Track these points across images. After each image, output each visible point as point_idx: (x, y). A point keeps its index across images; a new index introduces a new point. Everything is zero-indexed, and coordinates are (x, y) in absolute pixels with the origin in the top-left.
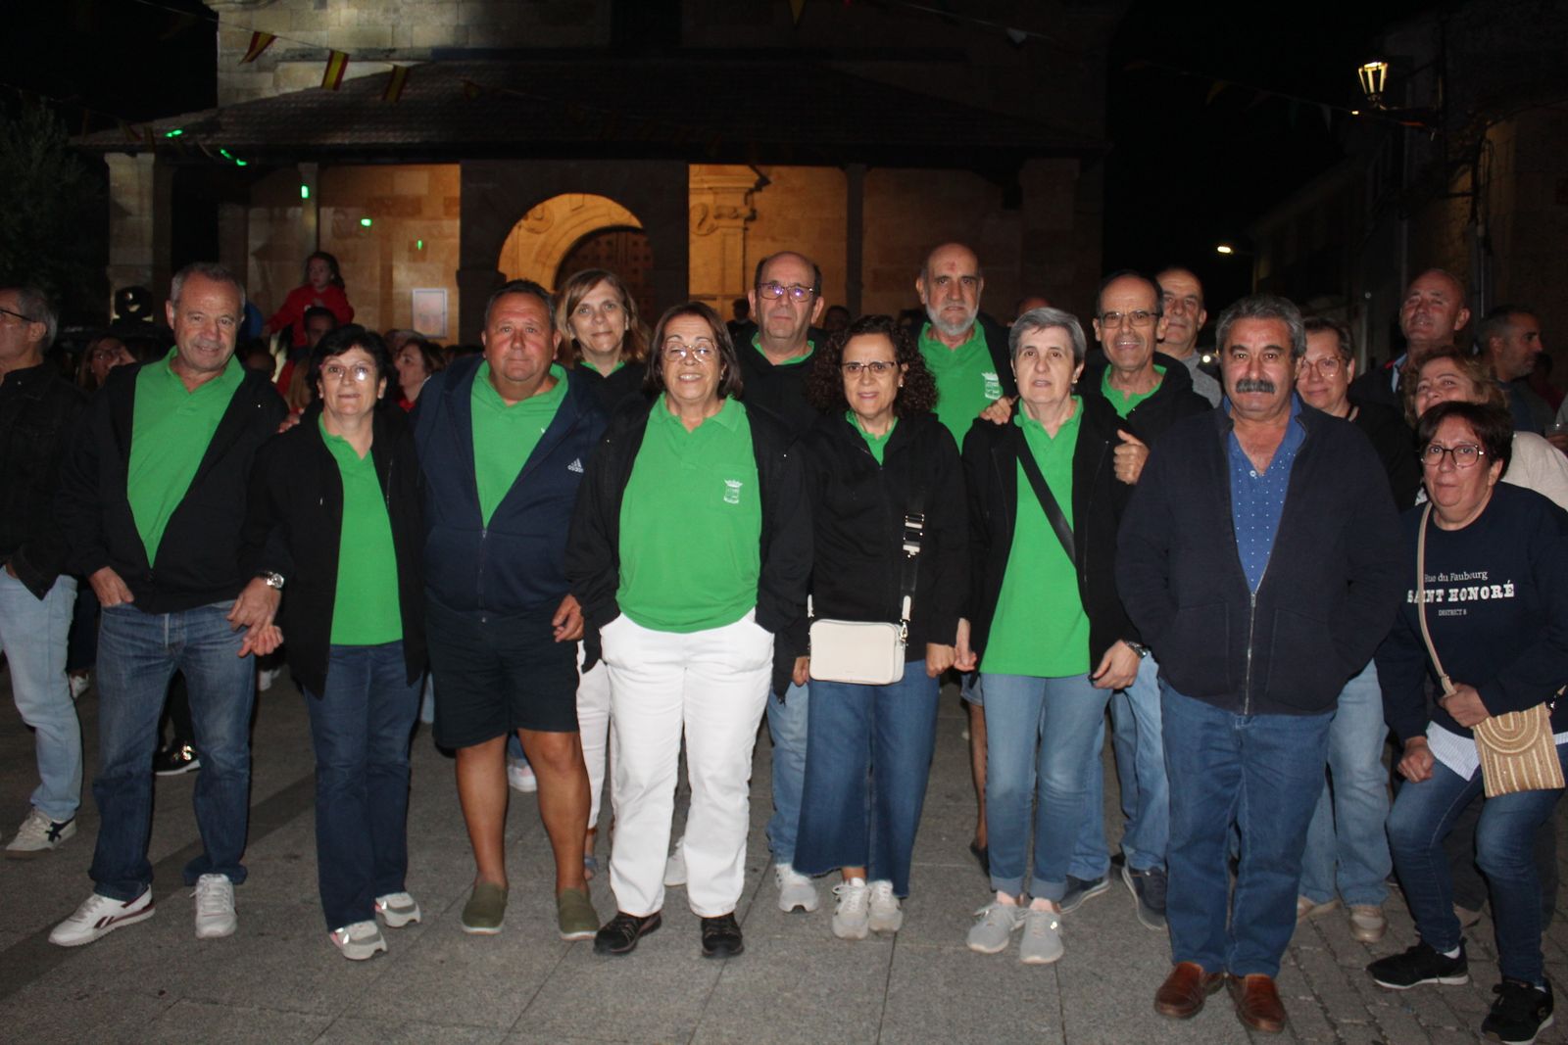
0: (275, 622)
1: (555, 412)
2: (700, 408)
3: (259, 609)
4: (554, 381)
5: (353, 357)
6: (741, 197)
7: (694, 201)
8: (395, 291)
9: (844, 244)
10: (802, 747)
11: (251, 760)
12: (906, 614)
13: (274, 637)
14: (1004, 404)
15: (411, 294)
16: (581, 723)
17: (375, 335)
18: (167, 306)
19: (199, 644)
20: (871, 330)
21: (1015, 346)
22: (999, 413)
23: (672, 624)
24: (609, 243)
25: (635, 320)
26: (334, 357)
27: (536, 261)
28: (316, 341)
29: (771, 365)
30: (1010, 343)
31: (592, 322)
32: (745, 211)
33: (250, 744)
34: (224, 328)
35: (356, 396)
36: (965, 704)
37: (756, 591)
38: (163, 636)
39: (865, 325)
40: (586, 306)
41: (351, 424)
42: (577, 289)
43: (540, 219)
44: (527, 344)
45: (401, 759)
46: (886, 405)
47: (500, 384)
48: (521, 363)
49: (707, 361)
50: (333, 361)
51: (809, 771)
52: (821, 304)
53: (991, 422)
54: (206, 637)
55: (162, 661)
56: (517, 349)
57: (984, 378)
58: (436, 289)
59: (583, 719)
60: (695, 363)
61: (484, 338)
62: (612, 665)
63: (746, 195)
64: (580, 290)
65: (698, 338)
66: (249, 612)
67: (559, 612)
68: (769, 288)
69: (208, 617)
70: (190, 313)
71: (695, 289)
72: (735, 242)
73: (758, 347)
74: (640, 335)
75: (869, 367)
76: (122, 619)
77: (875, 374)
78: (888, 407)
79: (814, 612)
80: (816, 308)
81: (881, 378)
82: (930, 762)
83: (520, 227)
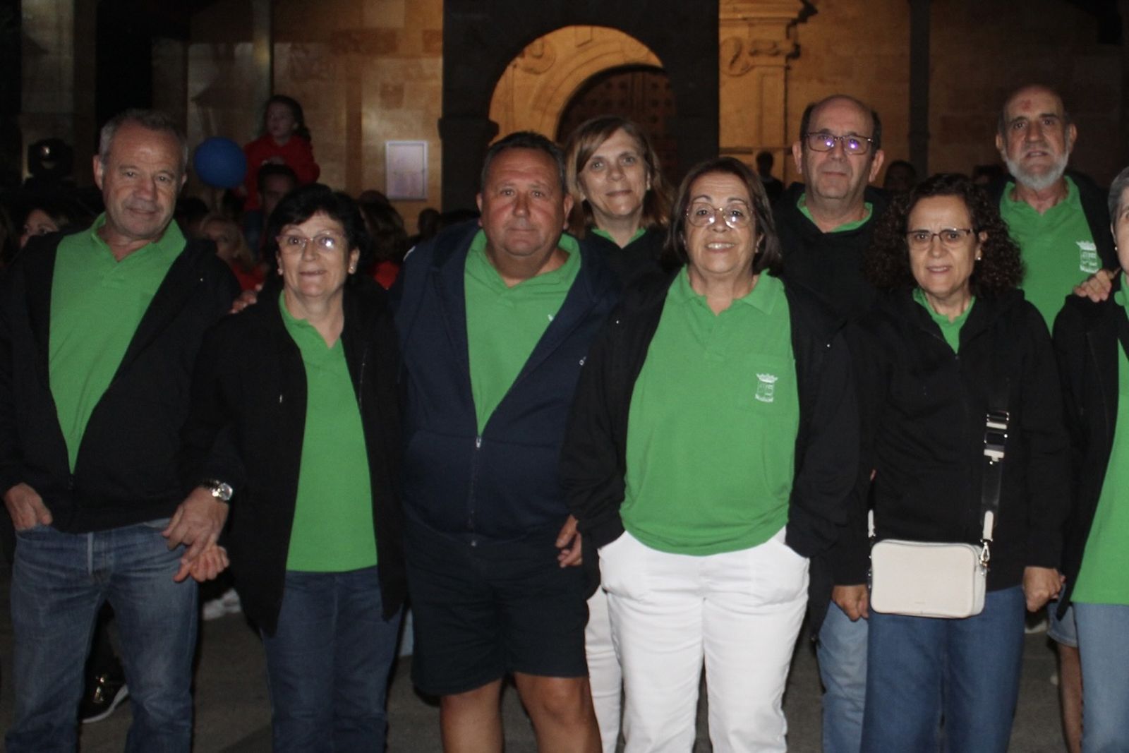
0: (220, 542)
1: (564, 296)
2: (729, 284)
3: (202, 525)
4: (564, 255)
5: (317, 226)
6: (782, 29)
7: (725, 34)
8: (364, 144)
9: (907, 86)
10: (860, 693)
11: (193, 709)
12: (988, 533)
13: (218, 560)
14: (1104, 278)
15: (384, 148)
16: (590, 664)
17: (342, 196)
18: (95, 162)
19: (129, 571)
20: (942, 191)
21: (1116, 206)
22: (1096, 289)
23: (686, 545)
24: (623, 86)
25: (658, 178)
26: (293, 226)
27: (534, 107)
28: (272, 205)
29: (821, 233)
30: (1110, 203)
31: (607, 179)
32: (787, 47)
33: (193, 690)
34: (161, 186)
35: (322, 272)
36: (1053, 645)
37: (787, 507)
38: (86, 561)
39: (935, 185)
40: (600, 159)
41: (317, 307)
42: (589, 139)
43: (539, 57)
44: (533, 211)
45: (376, 710)
46: (960, 281)
47: (499, 258)
48: (525, 233)
49: (740, 228)
50: (292, 231)
51: (869, 722)
52: (880, 159)
53: (1087, 299)
54: (138, 562)
55: (86, 592)
56: (520, 216)
57: (1078, 247)
58: (413, 142)
59: (592, 660)
60: (726, 230)
61: (480, 202)
62: (612, 593)
63: (789, 27)
64: (592, 141)
65: (732, 199)
66: (190, 528)
67: (563, 531)
68: (819, 138)
69: (140, 539)
70: (122, 167)
71: (726, 141)
72: (775, 84)
73: (805, 211)
74: (665, 197)
75: (940, 235)
76: (37, 544)
77: (947, 243)
78: (963, 283)
79: (875, 531)
80: (875, 164)
81: (953, 249)
82: (1013, 713)
83: (515, 66)
